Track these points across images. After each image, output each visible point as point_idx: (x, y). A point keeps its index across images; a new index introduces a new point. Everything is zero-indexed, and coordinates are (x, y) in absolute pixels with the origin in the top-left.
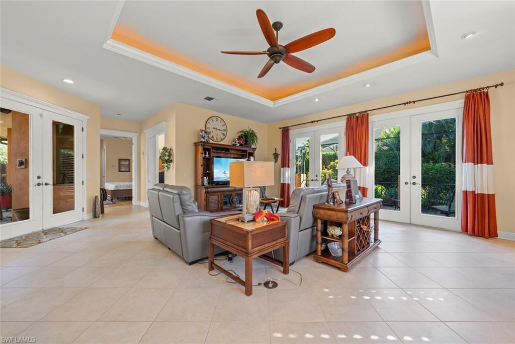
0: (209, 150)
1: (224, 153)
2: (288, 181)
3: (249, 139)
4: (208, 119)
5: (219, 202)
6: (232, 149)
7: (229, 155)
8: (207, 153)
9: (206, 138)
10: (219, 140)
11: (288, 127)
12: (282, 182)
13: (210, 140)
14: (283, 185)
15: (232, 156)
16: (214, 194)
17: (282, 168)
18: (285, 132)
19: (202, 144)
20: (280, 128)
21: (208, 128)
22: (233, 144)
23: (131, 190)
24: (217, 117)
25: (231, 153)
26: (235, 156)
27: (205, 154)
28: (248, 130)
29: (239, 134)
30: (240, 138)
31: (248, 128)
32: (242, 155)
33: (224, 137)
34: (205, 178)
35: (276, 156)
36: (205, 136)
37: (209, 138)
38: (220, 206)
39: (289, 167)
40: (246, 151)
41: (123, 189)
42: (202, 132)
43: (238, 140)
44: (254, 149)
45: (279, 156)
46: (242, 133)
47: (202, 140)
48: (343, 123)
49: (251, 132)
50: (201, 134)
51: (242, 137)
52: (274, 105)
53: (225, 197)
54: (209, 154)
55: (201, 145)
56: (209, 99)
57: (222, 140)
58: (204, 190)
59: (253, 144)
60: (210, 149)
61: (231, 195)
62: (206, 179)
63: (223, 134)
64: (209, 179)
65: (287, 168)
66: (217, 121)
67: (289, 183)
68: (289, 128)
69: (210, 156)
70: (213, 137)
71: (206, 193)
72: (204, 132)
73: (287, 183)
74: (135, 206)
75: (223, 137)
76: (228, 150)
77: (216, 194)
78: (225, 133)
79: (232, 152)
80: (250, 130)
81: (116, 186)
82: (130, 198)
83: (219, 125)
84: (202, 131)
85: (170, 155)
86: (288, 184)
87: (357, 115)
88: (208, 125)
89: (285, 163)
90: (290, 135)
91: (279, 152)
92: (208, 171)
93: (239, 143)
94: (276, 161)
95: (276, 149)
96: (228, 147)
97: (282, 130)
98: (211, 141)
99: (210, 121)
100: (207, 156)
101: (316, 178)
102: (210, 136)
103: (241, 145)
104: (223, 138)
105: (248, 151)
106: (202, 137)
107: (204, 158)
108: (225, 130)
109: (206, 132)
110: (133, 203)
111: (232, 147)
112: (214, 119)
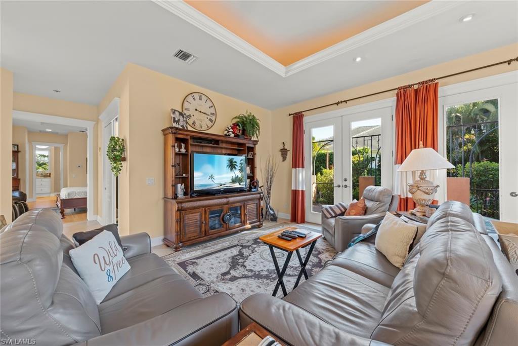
0: (184, 141)
1: (211, 147)
2: (303, 187)
3: (248, 127)
4: (187, 96)
5: (202, 223)
6: (223, 142)
7: (219, 151)
8: (183, 145)
9: (181, 123)
10: (203, 129)
11: (301, 112)
12: (293, 188)
13: (188, 126)
14: (295, 193)
15: (224, 151)
16: (194, 211)
17: (294, 170)
18: (298, 119)
19: (174, 131)
20: (290, 115)
21: (186, 109)
22: (226, 135)
23: (86, 198)
24: (201, 95)
25: (221, 148)
26: (229, 152)
27: (180, 147)
28: (246, 115)
29: (234, 121)
30: (235, 126)
31: (247, 112)
32: (238, 150)
33: (212, 124)
34: (179, 185)
35: (284, 152)
36: (179, 120)
37: (187, 123)
38: (203, 229)
39: (303, 167)
40: (245, 144)
41: (79, 197)
42: (174, 113)
43: (232, 128)
44: (256, 142)
45: (288, 152)
46: (239, 120)
47: (175, 125)
48: (391, 101)
49: (251, 118)
50: (173, 116)
51: (238, 125)
52: (286, 73)
53: (212, 214)
54: (186, 148)
55: (172, 133)
56: (184, 56)
57: (209, 128)
58: (175, 207)
59: (253, 135)
60: (188, 139)
61: (222, 211)
62: (180, 187)
63: (211, 120)
64: (186, 188)
65: (301, 169)
66: (200, 99)
67: (304, 189)
68: (303, 113)
69: (187, 151)
70: (194, 123)
71: (180, 210)
72: (177, 113)
73: (300, 189)
74: (90, 222)
75: (210, 124)
76: (217, 142)
77: (197, 210)
78: (213, 118)
79: (224, 145)
80: (249, 116)
81: (69, 194)
82: (84, 211)
83: (205, 107)
84: (174, 111)
85: (123, 150)
86: (303, 191)
87: (416, 87)
88: (186, 105)
89: (297, 162)
90: (304, 124)
91: (289, 146)
92: (184, 175)
93: (233, 133)
94: (284, 159)
95: (283, 143)
96: (217, 138)
97: (293, 117)
98: (190, 128)
99: (190, 98)
100: (183, 151)
101: (345, 183)
102: (190, 122)
103: (237, 136)
104: (209, 126)
105: (247, 145)
106: (174, 121)
107: (176, 154)
108: (213, 114)
109: (181, 114)
110: (88, 218)
111: (223, 139)
112: (196, 96)
